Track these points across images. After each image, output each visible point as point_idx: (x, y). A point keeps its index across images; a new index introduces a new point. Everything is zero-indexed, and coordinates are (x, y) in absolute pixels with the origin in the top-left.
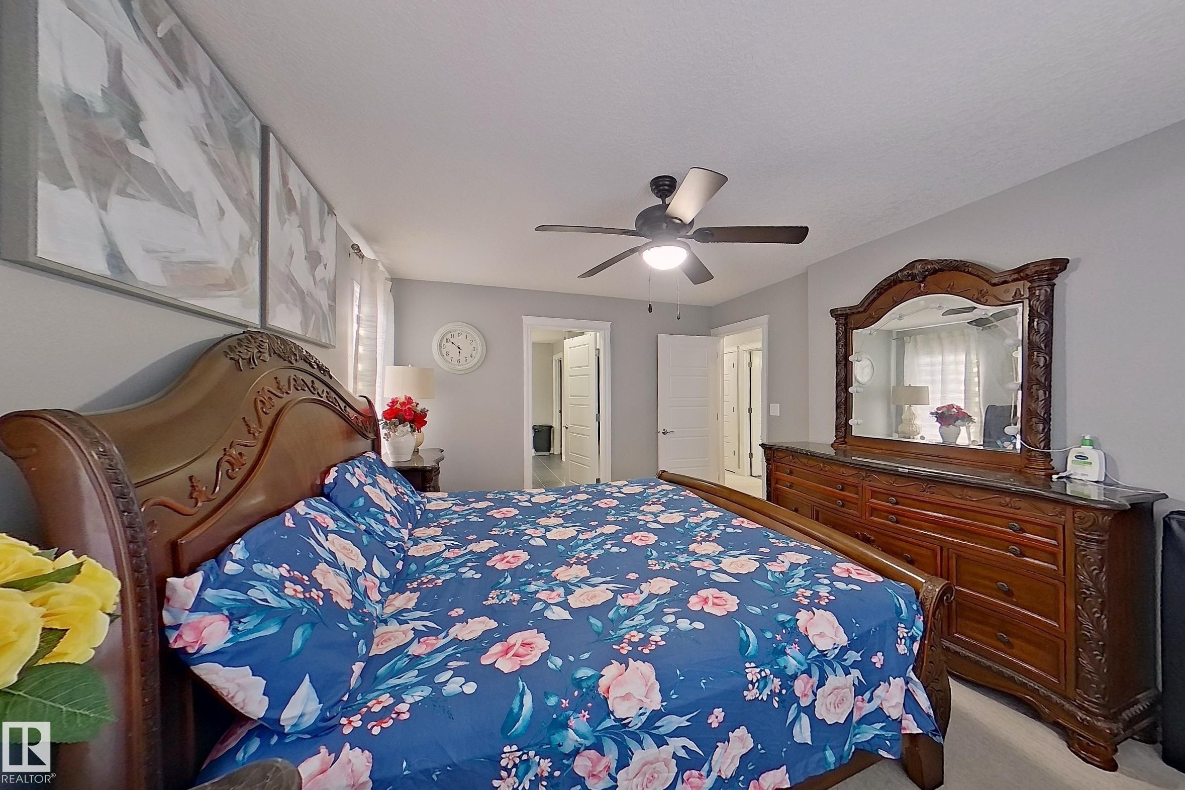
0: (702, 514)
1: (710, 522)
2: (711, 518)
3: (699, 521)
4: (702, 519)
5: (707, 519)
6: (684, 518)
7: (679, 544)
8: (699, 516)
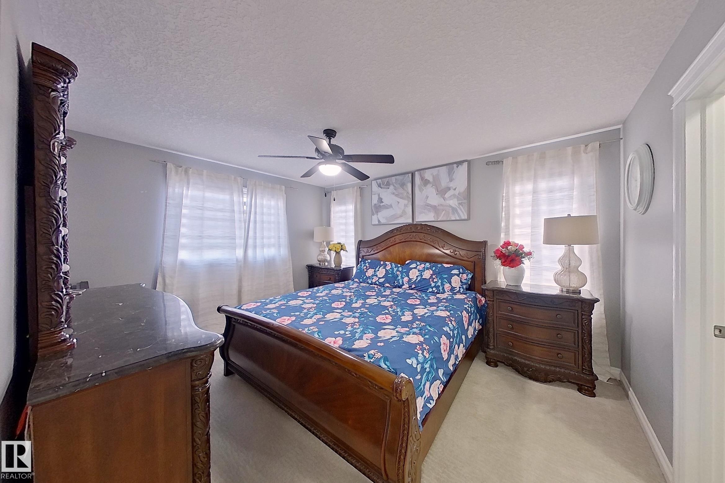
0: (315, 320)
1: (309, 316)
2: (308, 318)
3: (315, 316)
4: (314, 317)
5: (311, 318)
6: (326, 316)
7: (321, 306)
8: (317, 319)
